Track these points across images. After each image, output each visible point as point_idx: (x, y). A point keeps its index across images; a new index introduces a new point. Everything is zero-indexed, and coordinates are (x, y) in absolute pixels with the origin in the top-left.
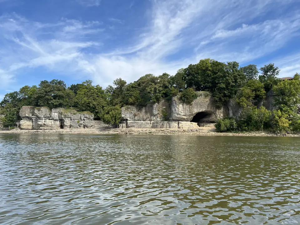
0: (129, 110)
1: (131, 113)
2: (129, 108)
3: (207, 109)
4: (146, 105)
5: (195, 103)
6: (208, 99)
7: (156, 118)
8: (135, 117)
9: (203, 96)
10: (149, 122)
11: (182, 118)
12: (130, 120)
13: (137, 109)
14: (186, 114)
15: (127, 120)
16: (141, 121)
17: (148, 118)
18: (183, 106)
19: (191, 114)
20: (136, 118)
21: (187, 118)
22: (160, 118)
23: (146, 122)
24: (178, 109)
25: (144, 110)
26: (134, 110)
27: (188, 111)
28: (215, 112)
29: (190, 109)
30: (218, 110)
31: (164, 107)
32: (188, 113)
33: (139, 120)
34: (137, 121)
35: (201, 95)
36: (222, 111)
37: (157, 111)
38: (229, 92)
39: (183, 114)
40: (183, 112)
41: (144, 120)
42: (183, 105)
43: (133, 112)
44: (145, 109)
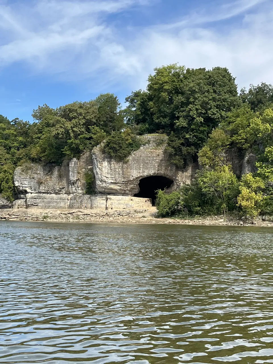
0: (30, 171)
1: (33, 178)
2: (30, 168)
3: (158, 170)
4: (61, 163)
5: (134, 159)
6: (160, 151)
7: (76, 189)
8: (39, 186)
9: (152, 145)
10: (65, 196)
11: (112, 189)
12: (31, 193)
13: (44, 170)
14: (116, 180)
15: (26, 192)
16: (51, 195)
17: (63, 188)
18: (111, 164)
19: (126, 180)
20: (42, 188)
21: (120, 189)
22: (82, 190)
23: (61, 196)
24: (101, 170)
25: (56, 173)
26: (39, 172)
27: (119, 174)
28: (176, 177)
29: (123, 172)
30: (180, 173)
31: (89, 167)
32: (120, 179)
33: (48, 193)
34: (44, 195)
35: (149, 142)
36: (189, 175)
37: (76, 175)
38: (193, 136)
39: (110, 181)
40: (109, 176)
41: (56, 193)
42: (109, 162)
43: (36, 176)
44: (59, 171)
